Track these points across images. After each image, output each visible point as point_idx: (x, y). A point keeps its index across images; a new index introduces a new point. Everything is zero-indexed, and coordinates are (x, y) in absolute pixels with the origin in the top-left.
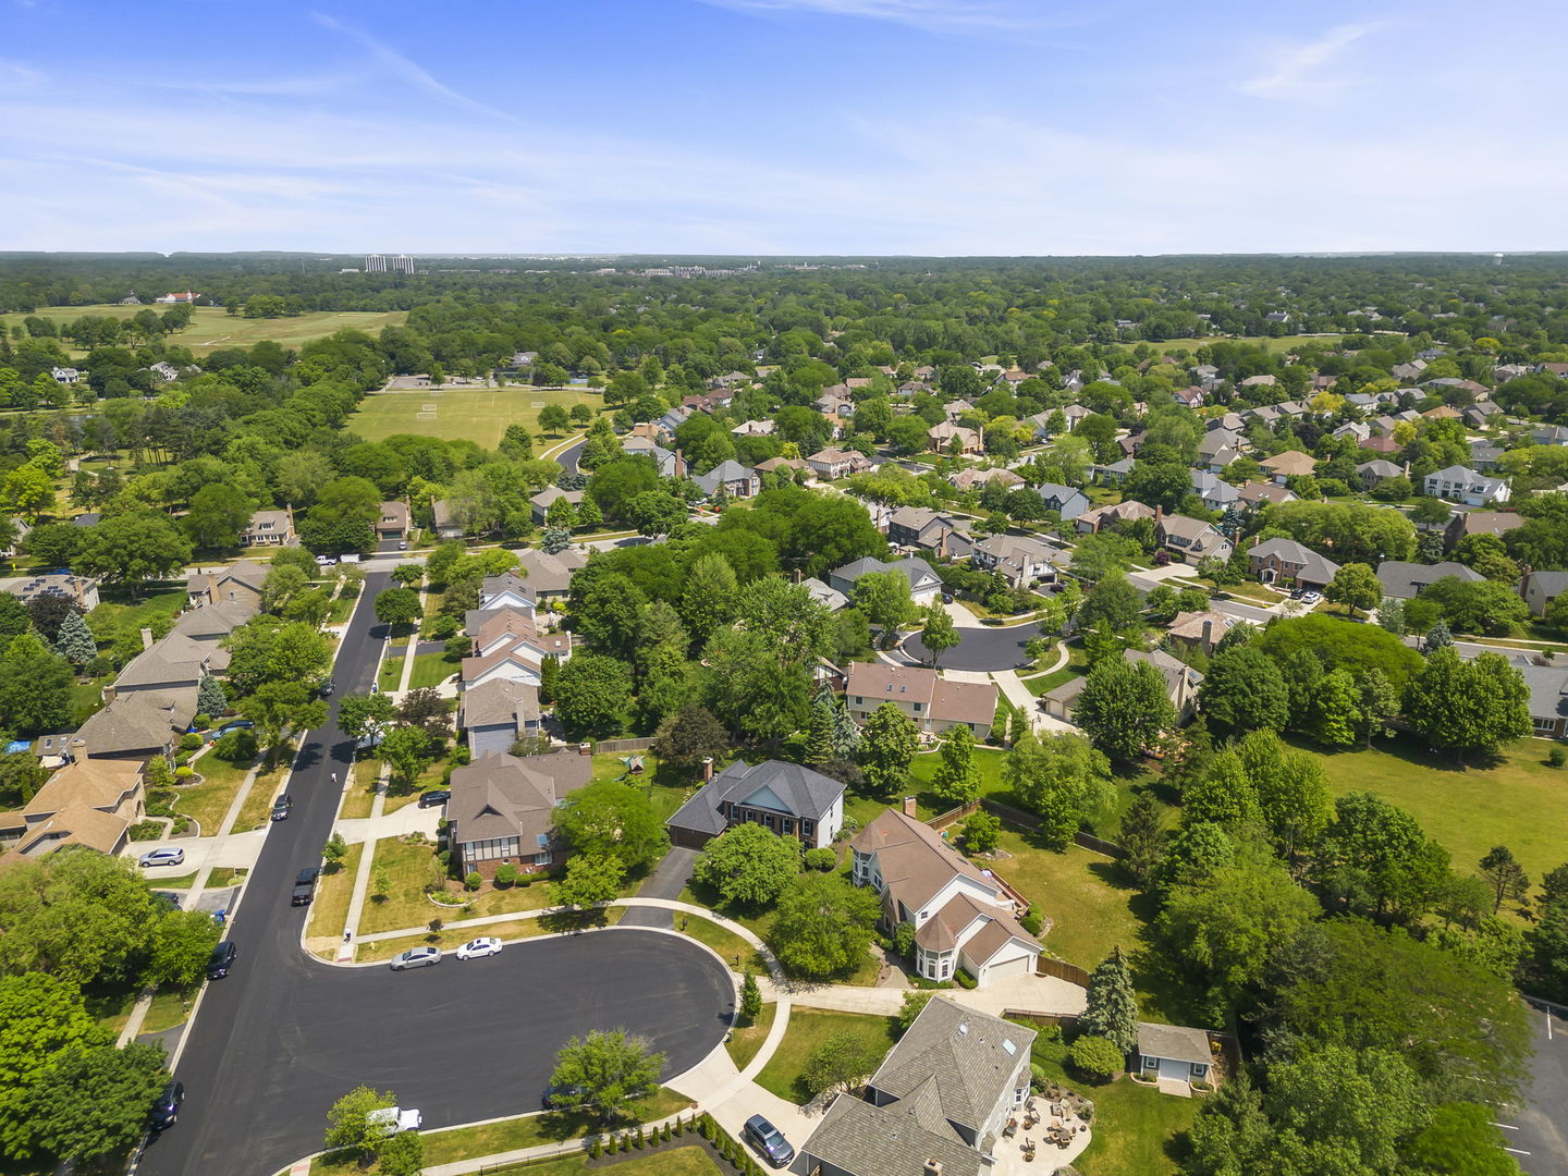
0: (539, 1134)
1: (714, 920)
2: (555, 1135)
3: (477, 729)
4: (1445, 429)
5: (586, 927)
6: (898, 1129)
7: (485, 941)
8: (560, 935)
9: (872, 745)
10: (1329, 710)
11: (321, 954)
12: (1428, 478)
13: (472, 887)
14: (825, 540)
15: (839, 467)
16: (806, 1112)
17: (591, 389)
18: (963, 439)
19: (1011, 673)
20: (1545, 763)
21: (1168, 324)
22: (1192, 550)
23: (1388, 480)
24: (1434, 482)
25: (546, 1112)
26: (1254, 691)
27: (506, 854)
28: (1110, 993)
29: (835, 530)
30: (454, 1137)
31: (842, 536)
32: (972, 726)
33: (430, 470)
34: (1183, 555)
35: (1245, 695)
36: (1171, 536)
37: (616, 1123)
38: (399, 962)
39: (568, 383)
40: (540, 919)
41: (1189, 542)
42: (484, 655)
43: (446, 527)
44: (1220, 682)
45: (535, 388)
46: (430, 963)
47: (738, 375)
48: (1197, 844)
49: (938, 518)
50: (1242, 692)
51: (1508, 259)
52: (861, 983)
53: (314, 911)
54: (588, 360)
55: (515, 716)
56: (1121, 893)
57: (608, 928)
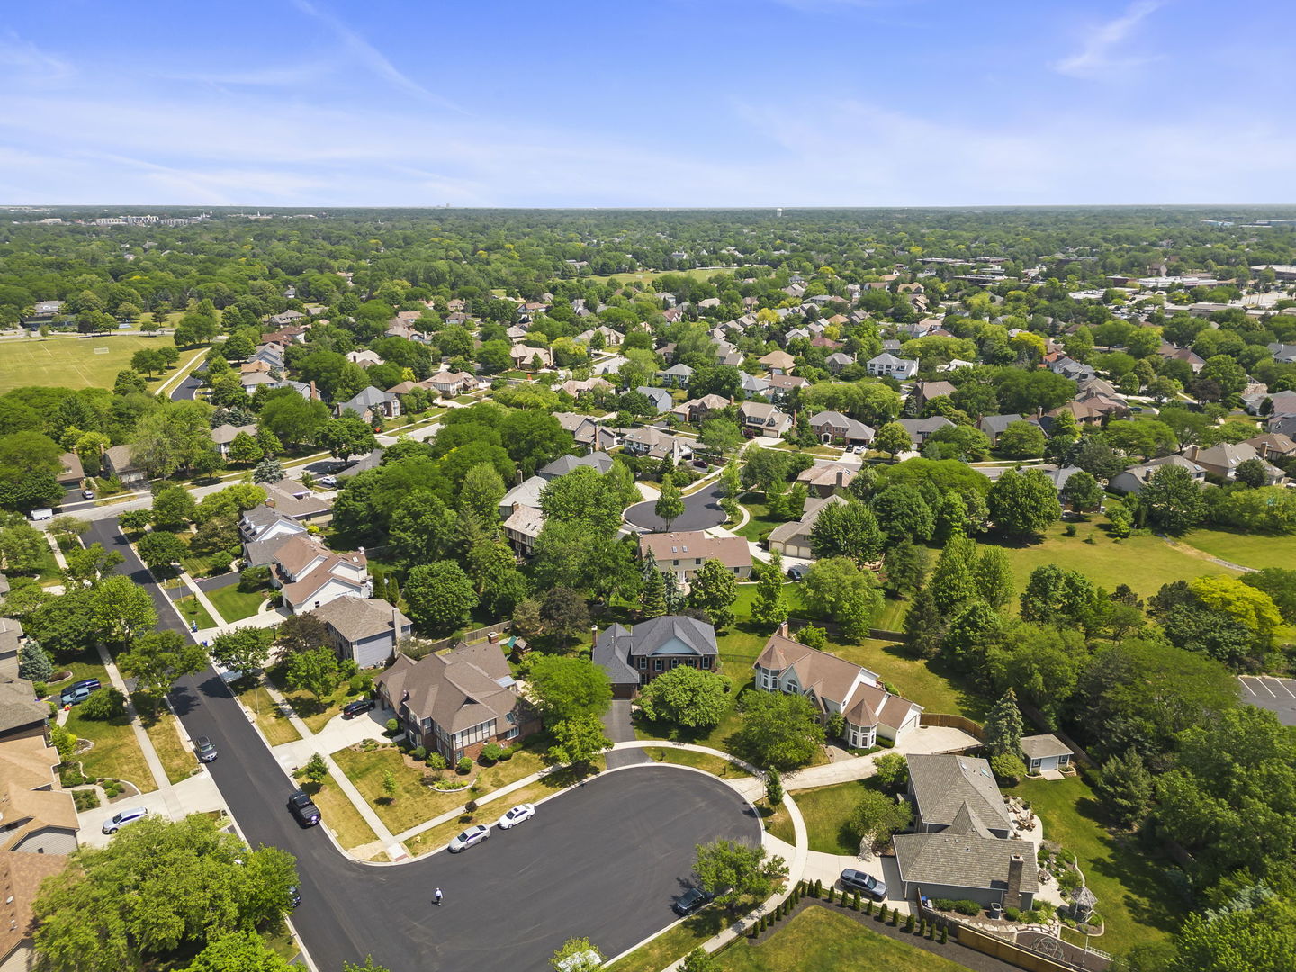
0: (695, 935)
1: (677, 747)
2: (708, 932)
3: (360, 642)
4: (866, 329)
5: (586, 778)
6: (968, 844)
7: (521, 808)
8: (568, 789)
9: (706, 593)
10: (953, 520)
11: (375, 858)
12: (869, 363)
13: (464, 771)
14: (533, 444)
15: (456, 387)
16: (864, 859)
17: (146, 333)
18: (540, 356)
19: (719, 527)
20: (1064, 534)
21: (612, 262)
22: (768, 425)
23: (847, 366)
24: (873, 365)
25: (684, 919)
26: (915, 513)
27: (486, 736)
28: (1009, 723)
29: (541, 435)
30: (633, 960)
31: (546, 439)
32: (737, 570)
33: (82, 420)
34: (761, 430)
35: (910, 517)
36: (749, 417)
37: (746, 910)
38: (457, 845)
39: (117, 328)
40: (542, 780)
41: (764, 420)
42: (298, 580)
43: (125, 472)
44: (891, 511)
45: (83, 335)
46: (485, 839)
47: (291, 313)
48: (980, 617)
49: (587, 419)
50: (908, 515)
51: (786, 212)
52: (819, 763)
53: (331, 827)
54: (125, 306)
55: (392, 624)
56: (917, 663)
57: (602, 773)
